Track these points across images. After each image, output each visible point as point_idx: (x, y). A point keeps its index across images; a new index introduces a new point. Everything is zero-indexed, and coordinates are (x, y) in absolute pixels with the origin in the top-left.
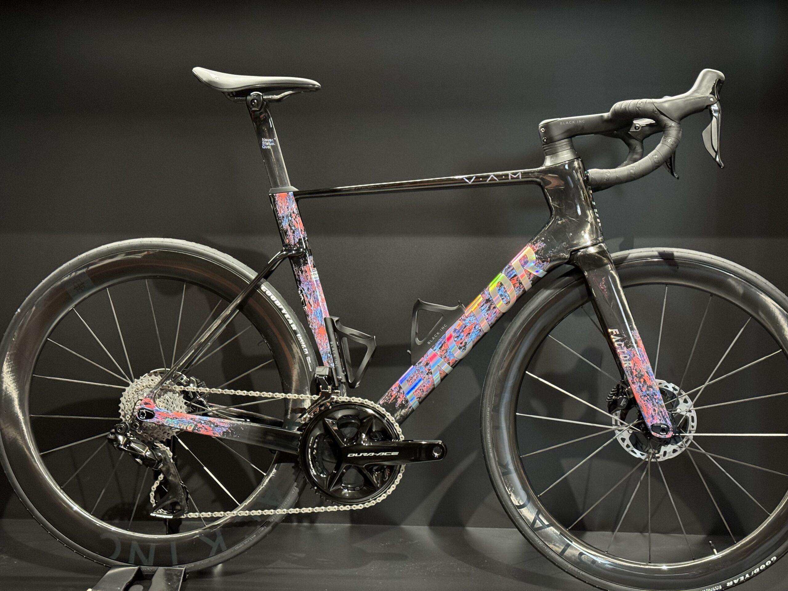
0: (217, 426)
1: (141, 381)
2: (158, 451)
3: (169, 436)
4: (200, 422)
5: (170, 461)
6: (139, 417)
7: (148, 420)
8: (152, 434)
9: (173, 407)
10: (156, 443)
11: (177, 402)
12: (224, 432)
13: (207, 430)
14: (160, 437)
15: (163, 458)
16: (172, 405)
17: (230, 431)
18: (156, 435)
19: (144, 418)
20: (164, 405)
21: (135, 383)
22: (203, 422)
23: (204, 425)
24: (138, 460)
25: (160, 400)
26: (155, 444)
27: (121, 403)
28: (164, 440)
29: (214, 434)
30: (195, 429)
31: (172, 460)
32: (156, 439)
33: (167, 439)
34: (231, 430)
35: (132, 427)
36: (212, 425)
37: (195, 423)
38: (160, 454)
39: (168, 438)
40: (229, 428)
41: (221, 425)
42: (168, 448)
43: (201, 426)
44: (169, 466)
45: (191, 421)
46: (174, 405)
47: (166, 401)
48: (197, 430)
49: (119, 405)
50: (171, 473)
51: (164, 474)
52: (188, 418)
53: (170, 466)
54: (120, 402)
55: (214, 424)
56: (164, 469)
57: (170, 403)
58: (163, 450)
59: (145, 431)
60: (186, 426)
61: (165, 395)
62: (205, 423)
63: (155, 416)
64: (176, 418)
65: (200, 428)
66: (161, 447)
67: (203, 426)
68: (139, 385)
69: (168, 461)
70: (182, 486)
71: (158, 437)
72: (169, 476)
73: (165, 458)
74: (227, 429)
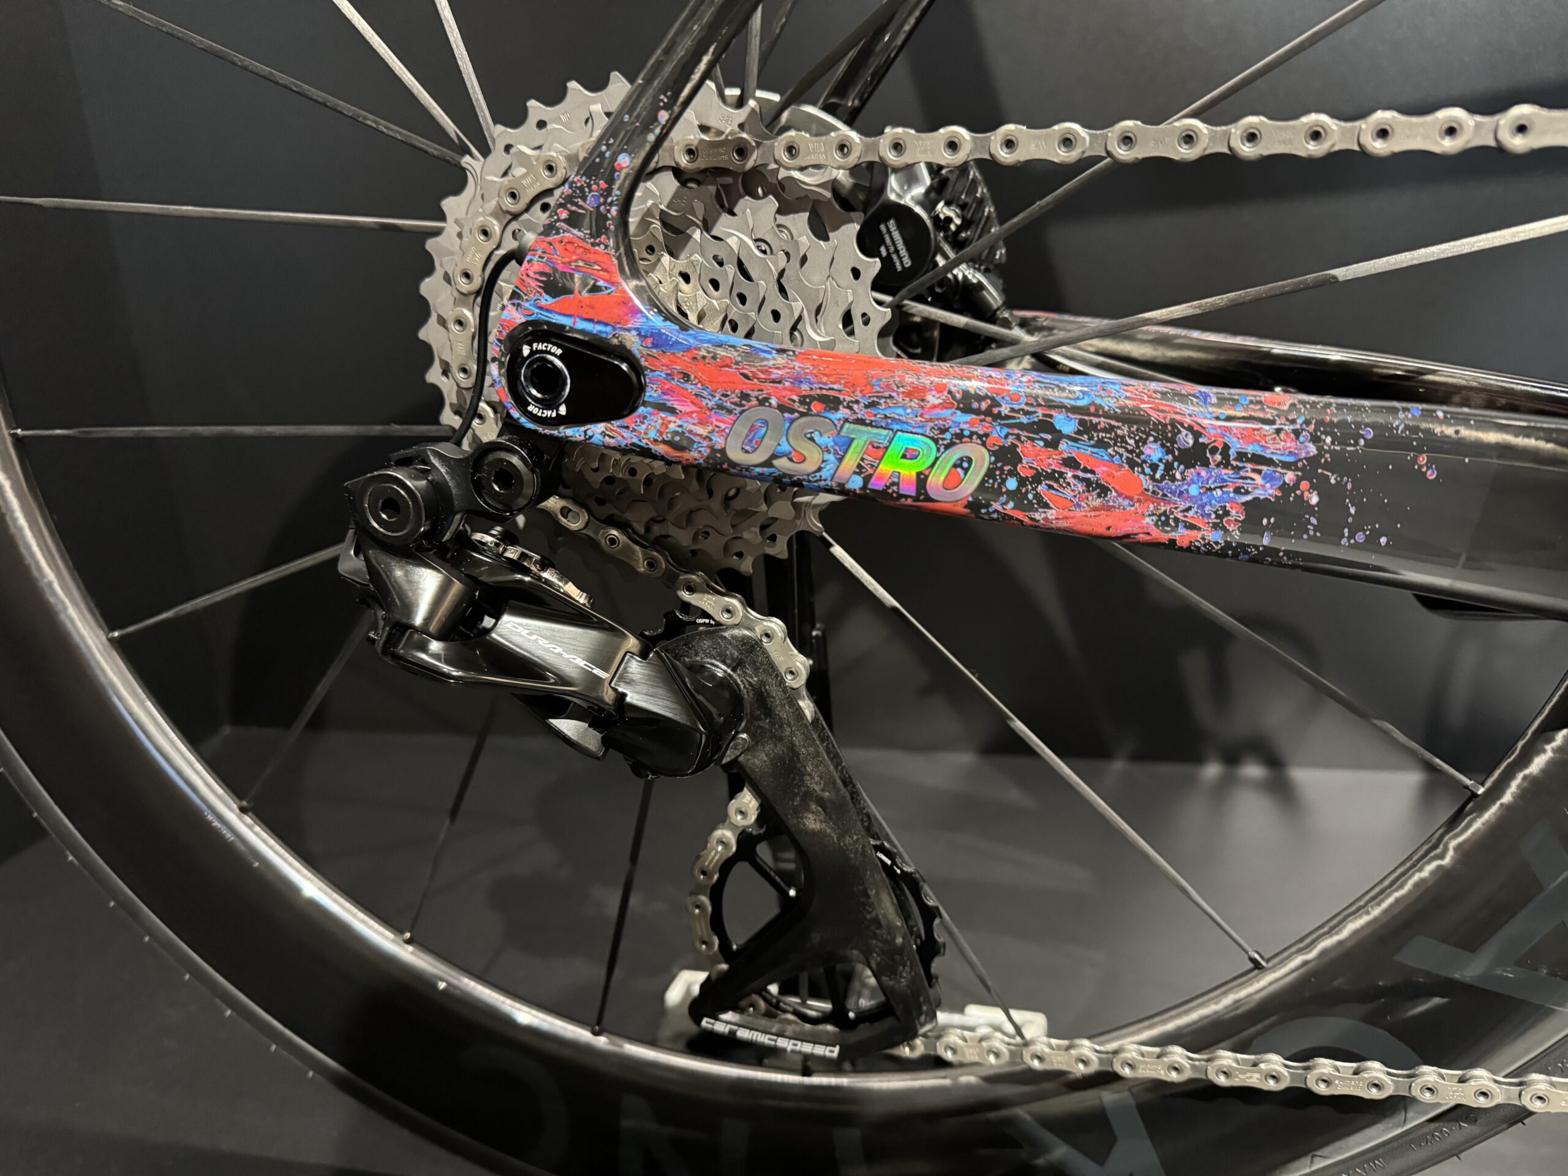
0: (1196, 456)
1: (539, 136)
2: (707, 643)
3: (773, 538)
4: (1045, 426)
5: (799, 713)
6: (522, 404)
7: (597, 431)
8: (657, 530)
9: (786, 323)
10: (691, 589)
11: (814, 277)
12: (1255, 509)
13: (1104, 491)
14: (713, 546)
15: (747, 696)
16: (775, 301)
17: (1314, 499)
18: (683, 538)
19: (563, 410)
20: (719, 301)
21: (498, 158)
22: (1066, 424)
23: (1084, 451)
24: (567, 726)
25: (681, 264)
26: (685, 595)
27: (433, 320)
28: (746, 566)
29: (1164, 520)
30: (998, 492)
31: (807, 707)
32: (687, 560)
33: (770, 561)
34: (1320, 486)
35: (479, 487)
36: (1154, 452)
37: (998, 434)
38: (721, 670)
39: (771, 551)
40: (1309, 469)
41: (1236, 446)
42: (776, 625)
43: (1051, 462)
44: (792, 748)
45: (963, 420)
46: (798, 305)
47: (731, 270)
48: (1017, 496)
49: (422, 334)
50: (808, 795)
51: (758, 793)
52: (932, 399)
53: (798, 740)
54: (422, 310)
55: (1166, 434)
56: (759, 761)
57: (764, 285)
58: (745, 640)
59: (608, 510)
60: (921, 465)
61: (724, 225)
62: (1086, 428)
63: (652, 393)
64: (832, 403)
65: (1037, 478)
66: (724, 618)
67: (1071, 463)
68: (523, 159)
69: (784, 713)
70: (888, 870)
71: (703, 545)
72: (798, 812)
73: (761, 697)
74: (1290, 477)
